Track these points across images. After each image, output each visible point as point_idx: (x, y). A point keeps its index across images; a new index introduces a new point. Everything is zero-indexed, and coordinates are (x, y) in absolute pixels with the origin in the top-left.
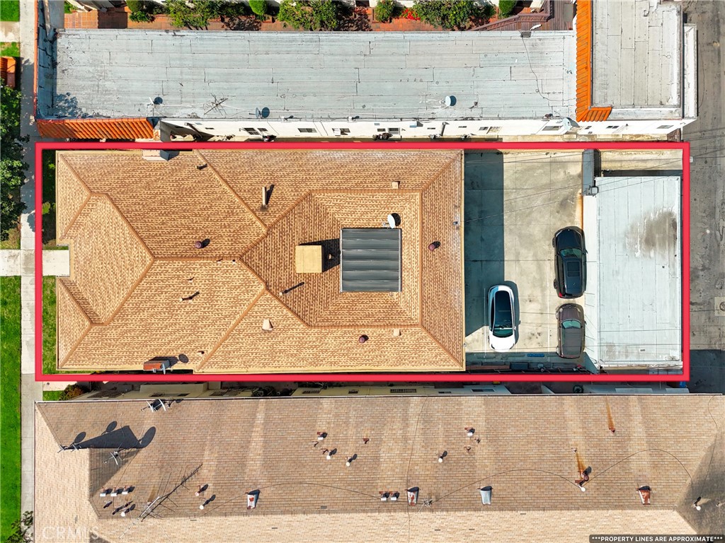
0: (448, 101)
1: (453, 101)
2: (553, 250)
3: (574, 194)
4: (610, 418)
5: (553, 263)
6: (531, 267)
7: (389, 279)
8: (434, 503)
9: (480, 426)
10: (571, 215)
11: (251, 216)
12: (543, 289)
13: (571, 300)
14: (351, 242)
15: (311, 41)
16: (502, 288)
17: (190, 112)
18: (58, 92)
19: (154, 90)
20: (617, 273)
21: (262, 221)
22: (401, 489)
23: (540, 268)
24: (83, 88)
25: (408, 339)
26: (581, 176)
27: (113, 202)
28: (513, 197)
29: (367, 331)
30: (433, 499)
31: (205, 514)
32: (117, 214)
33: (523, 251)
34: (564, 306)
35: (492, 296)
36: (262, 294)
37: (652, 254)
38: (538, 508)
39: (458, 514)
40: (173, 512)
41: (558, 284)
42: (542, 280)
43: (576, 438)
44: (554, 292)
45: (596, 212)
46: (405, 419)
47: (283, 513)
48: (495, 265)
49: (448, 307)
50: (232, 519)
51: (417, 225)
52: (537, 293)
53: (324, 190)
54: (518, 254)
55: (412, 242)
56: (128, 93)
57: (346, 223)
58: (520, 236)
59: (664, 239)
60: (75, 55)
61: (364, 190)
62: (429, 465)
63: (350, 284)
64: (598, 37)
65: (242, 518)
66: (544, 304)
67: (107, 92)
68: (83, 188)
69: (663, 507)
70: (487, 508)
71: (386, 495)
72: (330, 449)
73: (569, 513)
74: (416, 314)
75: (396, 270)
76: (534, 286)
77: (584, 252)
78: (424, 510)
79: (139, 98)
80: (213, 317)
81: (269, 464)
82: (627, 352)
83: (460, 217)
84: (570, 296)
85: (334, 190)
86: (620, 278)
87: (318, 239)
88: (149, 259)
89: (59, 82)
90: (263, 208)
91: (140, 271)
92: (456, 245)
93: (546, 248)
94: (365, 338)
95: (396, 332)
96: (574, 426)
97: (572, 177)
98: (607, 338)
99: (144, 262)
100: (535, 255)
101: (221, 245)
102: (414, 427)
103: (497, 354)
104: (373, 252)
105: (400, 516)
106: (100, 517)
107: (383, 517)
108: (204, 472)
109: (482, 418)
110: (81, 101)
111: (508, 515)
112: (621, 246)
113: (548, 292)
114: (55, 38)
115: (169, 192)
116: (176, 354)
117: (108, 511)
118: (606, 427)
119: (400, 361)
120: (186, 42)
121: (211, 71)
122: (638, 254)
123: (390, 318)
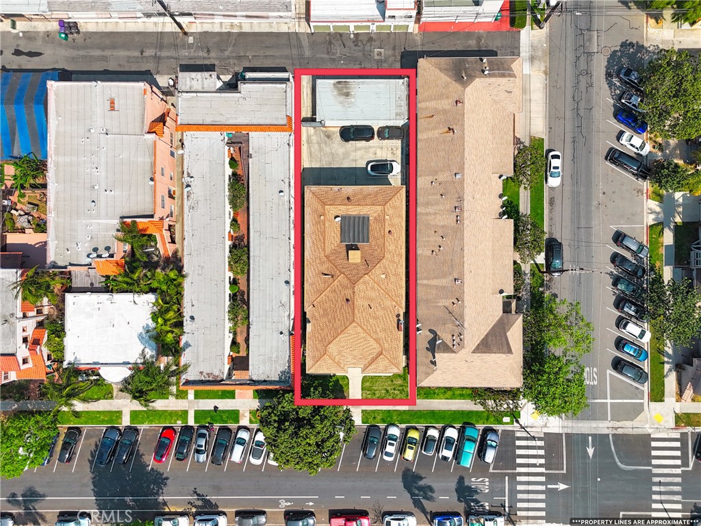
0: (282, 194)
1: (281, 191)
2: (351, 142)
3: (323, 131)
4: (428, 117)
5: (357, 142)
6: (359, 153)
7: (364, 220)
8: (461, 199)
9: (430, 178)
10: (334, 133)
11: (336, 282)
12: (370, 147)
13: (376, 133)
14: (347, 239)
15: (254, 260)
16: (369, 169)
17: (286, 318)
18: (278, 379)
19: (276, 334)
20: (362, 111)
21: (338, 276)
22: (455, 214)
23: (360, 149)
24: (276, 368)
25: (391, 212)
26: (314, 128)
27: (329, 343)
28: (324, 163)
29: (387, 231)
30: (459, 200)
31: (463, 301)
32: (334, 341)
33: (351, 157)
34: (378, 137)
35: (373, 174)
36: (369, 276)
37: (353, 93)
38: (463, 152)
39: (465, 188)
40: (462, 316)
41: (368, 140)
42: (365, 148)
43: (436, 133)
44: (371, 141)
45: (333, 121)
46: (427, 214)
47: (463, 267)
48: (358, 172)
49: (377, 194)
50: (465, 290)
51: (340, 207)
52: (372, 150)
53: (324, 250)
54: (353, 160)
55: (347, 210)
56: (278, 347)
57: (339, 241)
58: (344, 159)
59: (346, 88)
60: (261, 372)
61: (324, 232)
62: (446, 202)
63: (366, 240)
64: (255, 122)
65: (465, 285)
66: (377, 147)
67: (277, 357)
68: (323, 358)
69: (464, 95)
70: (463, 175)
71: (457, 221)
72: (438, 248)
73: (466, 138)
74: (379, 208)
75: (359, 218)
76: (368, 152)
77: (352, 126)
78: (463, 204)
79: (280, 343)
80: (379, 300)
81: (444, 276)
82: (400, 106)
83: (336, 188)
84: (373, 134)
85: (324, 246)
86: (364, 110)
87: (346, 253)
88: (354, 324)
89: (273, 379)
90: (332, 277)
91: (359, 329)
92: (349, 190)
93: (350, 145)
94: (390, 231)
95: (387, 217)
96: (430, 134)
97: (315, 132)
98: (393, 116)
99: (355, 327)
100: (353, 151)
101: (348, 293)
102: (430, 210)
103: (402, 171)
104: (351, 228)
105: (466, 214)
106: (463, 347)
107: (466, 222)
108: (447, 304)
109: (427, 178)
110: (282, 369)
111: (466, 166)
112: (349, 109)
113: (372, 145)
114: (253, 381)
115: (325, 320)
116: (396, 319)
117: (461, 344)
118: (431, 119)
119: (400, 216)
120: (255, 319)
121: (267, 307)
122: (353, 100)
123: (381, 220)
